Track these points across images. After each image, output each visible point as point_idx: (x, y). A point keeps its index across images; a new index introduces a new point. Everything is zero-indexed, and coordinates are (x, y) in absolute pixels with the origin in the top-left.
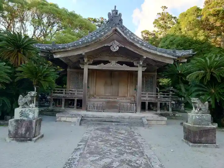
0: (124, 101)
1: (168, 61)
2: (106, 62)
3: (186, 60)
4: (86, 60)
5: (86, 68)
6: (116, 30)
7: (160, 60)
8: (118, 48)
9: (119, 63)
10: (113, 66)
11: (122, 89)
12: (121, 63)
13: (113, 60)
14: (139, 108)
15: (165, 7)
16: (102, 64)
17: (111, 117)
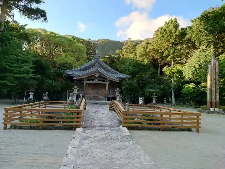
0: (101, 96)
1: (117, 81)
2: (93, 80)
3: (127, 79)
4: (85, 79)
5: (85, 82)
6: (98, 69)
7: (113, 80)
8: (98, 76)
9: (98, 80)
10: (96, 81)
11: (100, 92)
12: (100, 80)
13: (96, 79)
14: (106, 99)
15: (130, 39)
16: (92, 81)
17: (95, 102)
